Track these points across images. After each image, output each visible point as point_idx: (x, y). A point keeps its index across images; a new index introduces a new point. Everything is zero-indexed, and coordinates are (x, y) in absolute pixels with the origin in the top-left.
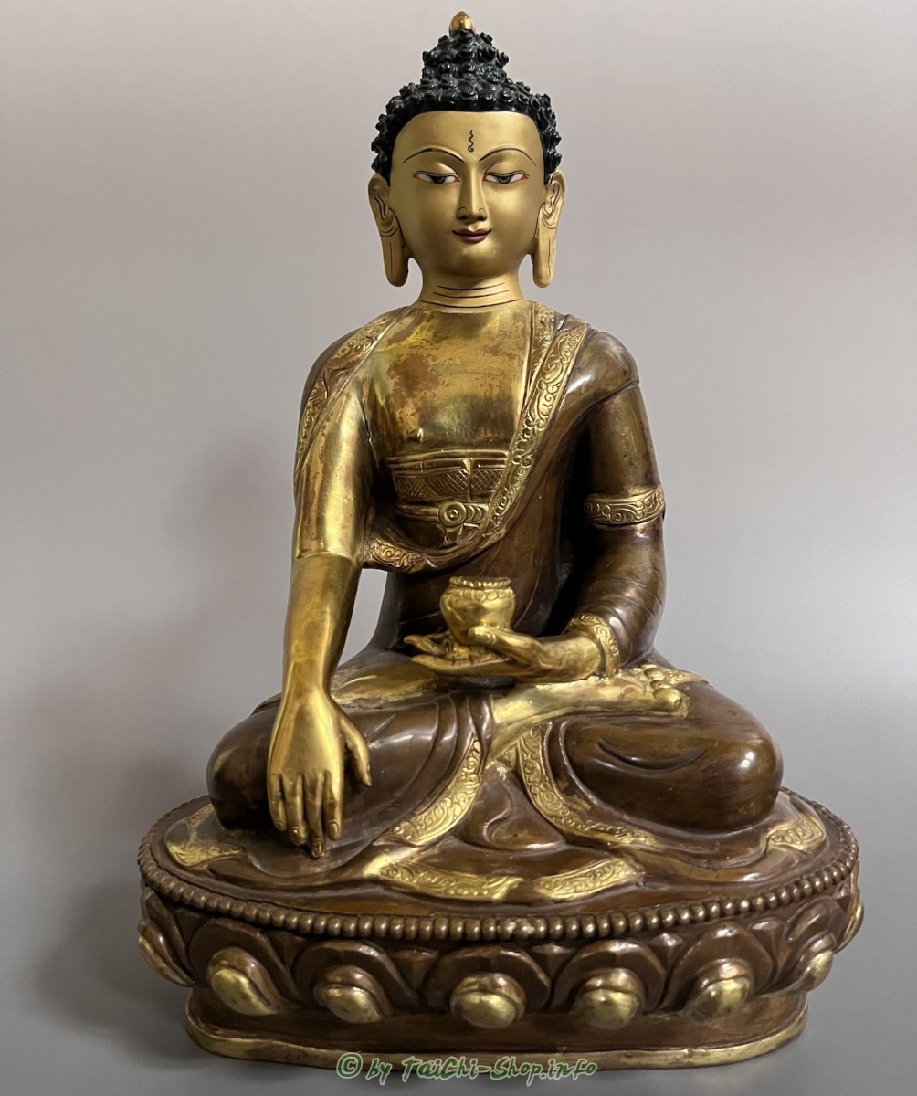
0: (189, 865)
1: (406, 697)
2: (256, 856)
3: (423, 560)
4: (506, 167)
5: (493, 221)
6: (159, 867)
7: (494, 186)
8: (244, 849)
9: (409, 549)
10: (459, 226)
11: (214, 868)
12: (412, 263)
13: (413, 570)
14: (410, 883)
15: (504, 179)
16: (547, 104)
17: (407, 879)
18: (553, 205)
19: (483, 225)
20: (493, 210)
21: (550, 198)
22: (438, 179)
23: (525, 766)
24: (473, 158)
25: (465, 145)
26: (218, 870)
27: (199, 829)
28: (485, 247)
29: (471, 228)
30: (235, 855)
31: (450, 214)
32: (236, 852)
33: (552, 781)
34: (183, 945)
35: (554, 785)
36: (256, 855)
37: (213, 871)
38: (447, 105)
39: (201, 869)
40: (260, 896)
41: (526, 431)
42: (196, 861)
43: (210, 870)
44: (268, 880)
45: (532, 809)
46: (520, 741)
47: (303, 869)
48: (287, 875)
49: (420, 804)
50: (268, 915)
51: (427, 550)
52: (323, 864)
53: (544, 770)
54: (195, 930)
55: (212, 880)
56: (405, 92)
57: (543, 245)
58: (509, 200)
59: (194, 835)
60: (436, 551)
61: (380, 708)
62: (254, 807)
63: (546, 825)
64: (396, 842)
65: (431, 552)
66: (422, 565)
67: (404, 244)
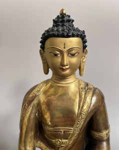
4: (73, 52)
5: (70, 65)
7: (70, 57)
10: (61, 67)
12: (50, 69)
15: (73, 55)
16: (84, 33)
18: (84, 57)
19: (67, 67)
20: (70, 63)
21: (84, 55)
22: (56, 55)
24: (65, 50)
25: (63, 46)
28: (68, 72)
29: (64, 68)
31: (59, 64)
38: (58, 36)
41: (78, 124)
56: (47, 31)
57: (82, 67)
58: (74, 60)
67: (48, 66)
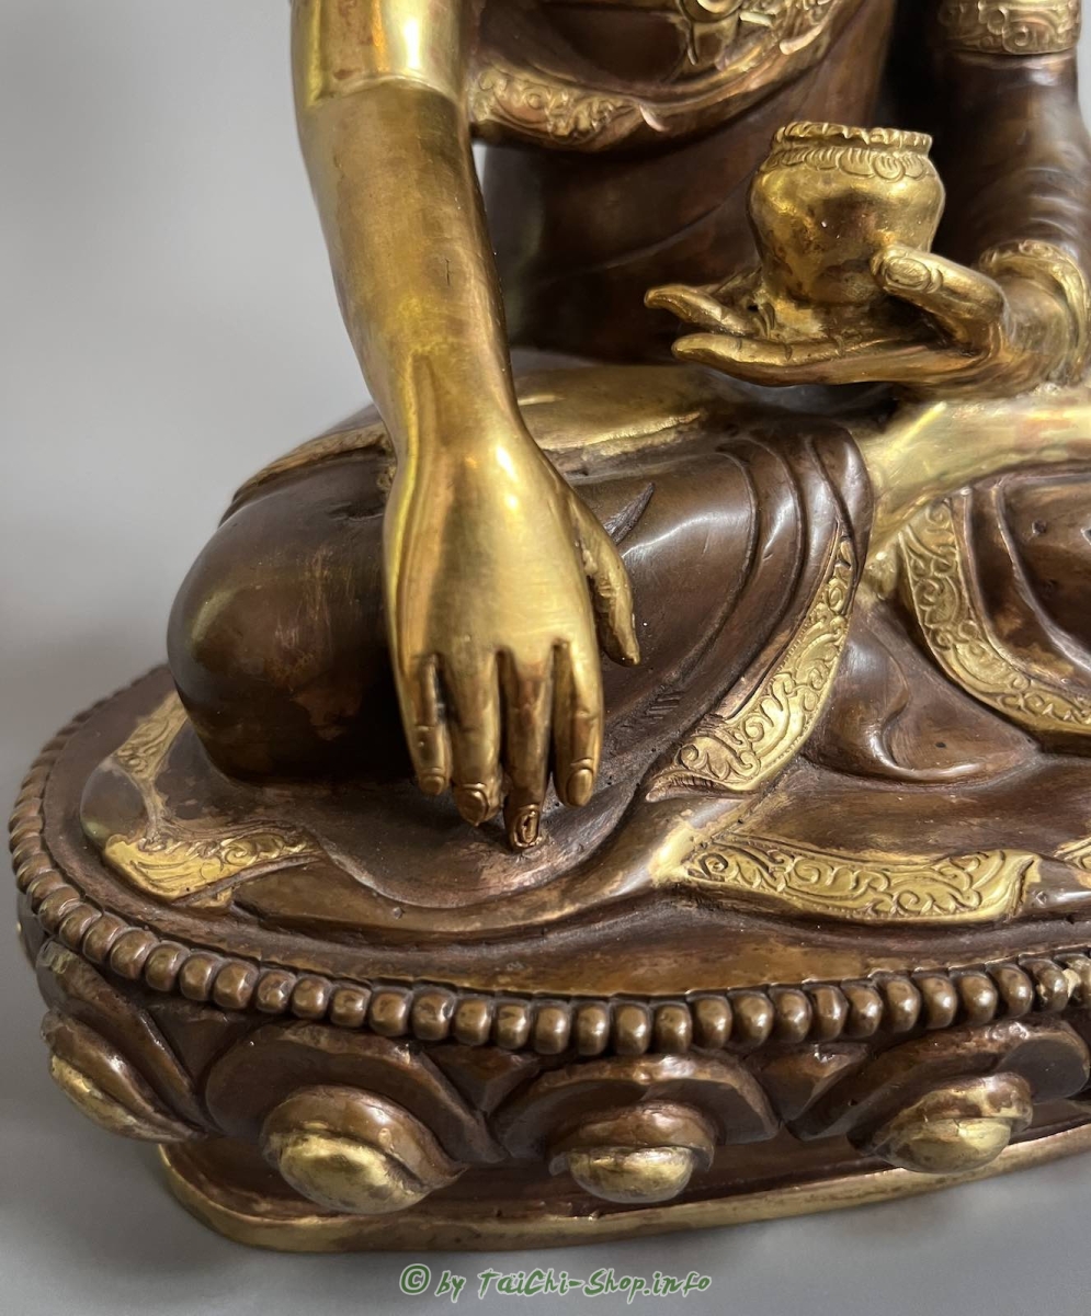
0: (175, 894)
1: (641, 444)
2: (350, 853)
3: (632, 111)
6: (88, 900)
8: (314, 841)
9: (588, 86)
11: (248, 898)
13: (609, 138)
14: (768, 891)
17: (757, 881)
23: (923, 589)
26: (264, 904)
27: (161, 784)
30: (296, 857)
32: (296, 850)
33: (983, 618)
34: (185, 1082)
35: (987, 626)
36: (351, 850)
37: (250, 907)
39: (213, 904)
40: (406, 968)
42: (194, 884)
43: (238, 904)
44: (412, 922)
45: (940, 680)
46: (905, 534)
47: (494, 881)
48: (453, 901)
49: (726, 693)
50: (442, 1018)
51: (639, 86)
52: (538, 860)
53: (965, 594)
54: (219, 1053)
55: (252, 931)
59: (155, 803)
60: (665, 90)
61: (585, 472)
62: (331, 733)
63: (985, 717)
64: (695, 787)
65: (651, 89)
66: (626, 126)
